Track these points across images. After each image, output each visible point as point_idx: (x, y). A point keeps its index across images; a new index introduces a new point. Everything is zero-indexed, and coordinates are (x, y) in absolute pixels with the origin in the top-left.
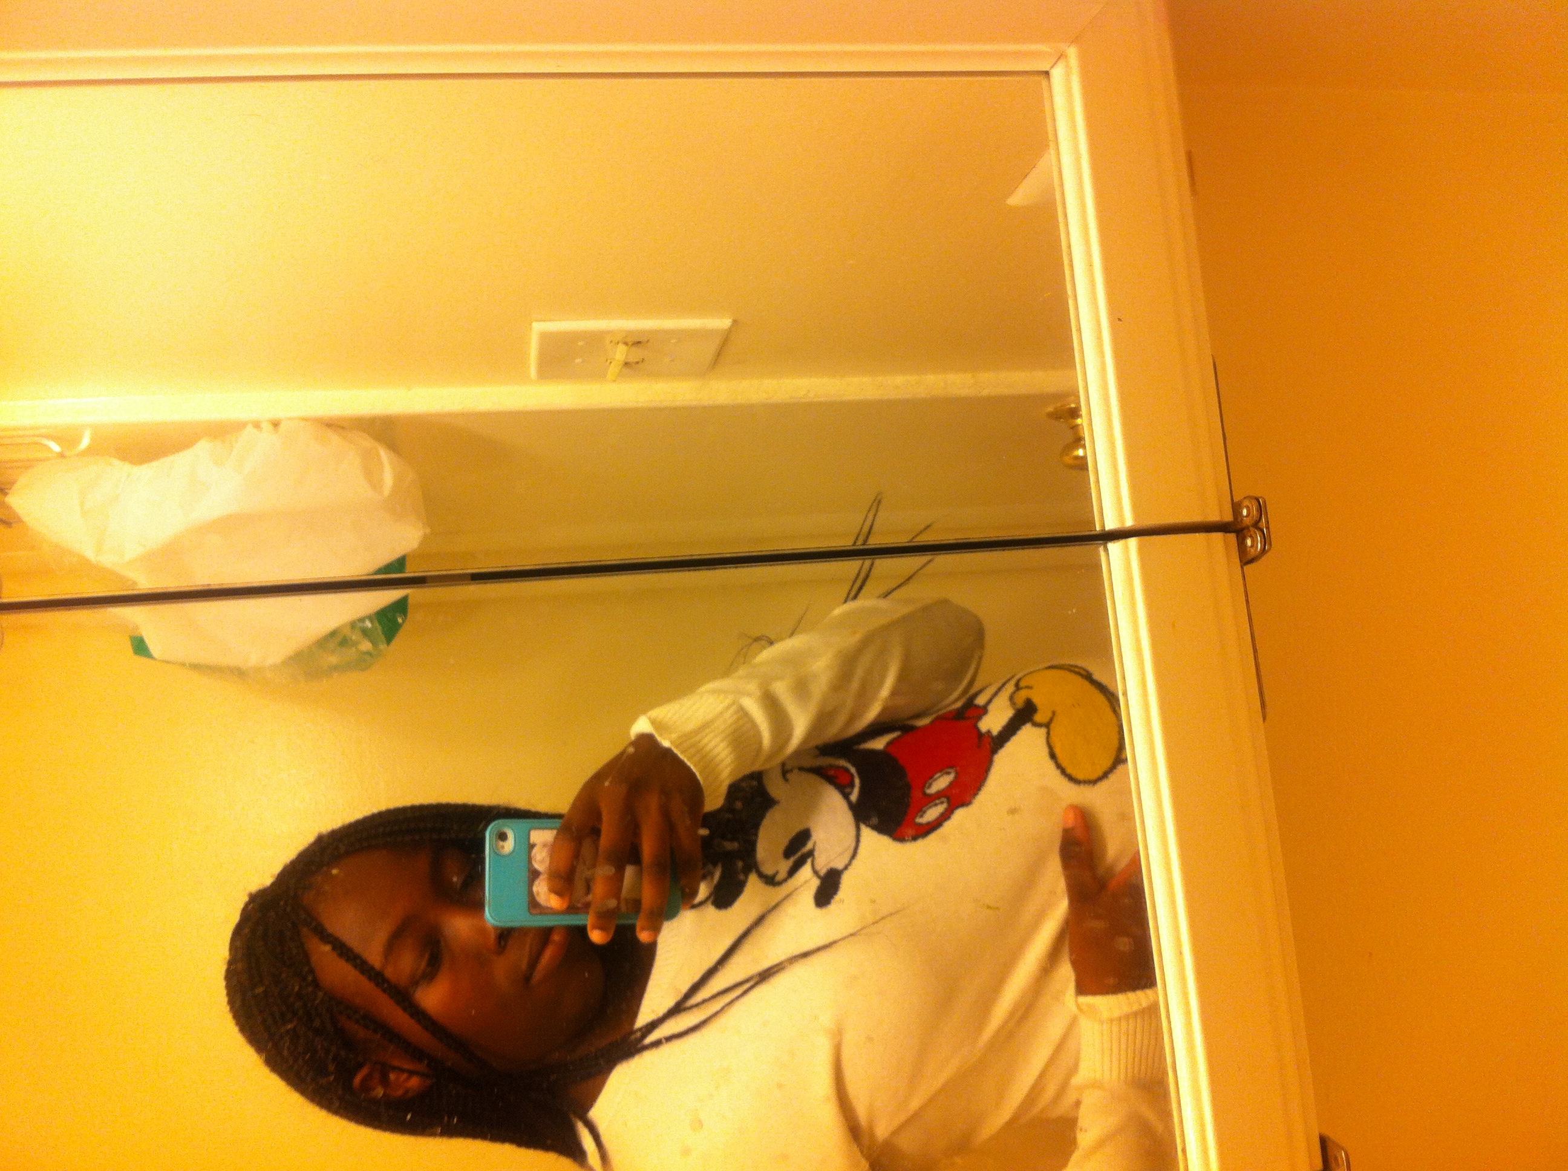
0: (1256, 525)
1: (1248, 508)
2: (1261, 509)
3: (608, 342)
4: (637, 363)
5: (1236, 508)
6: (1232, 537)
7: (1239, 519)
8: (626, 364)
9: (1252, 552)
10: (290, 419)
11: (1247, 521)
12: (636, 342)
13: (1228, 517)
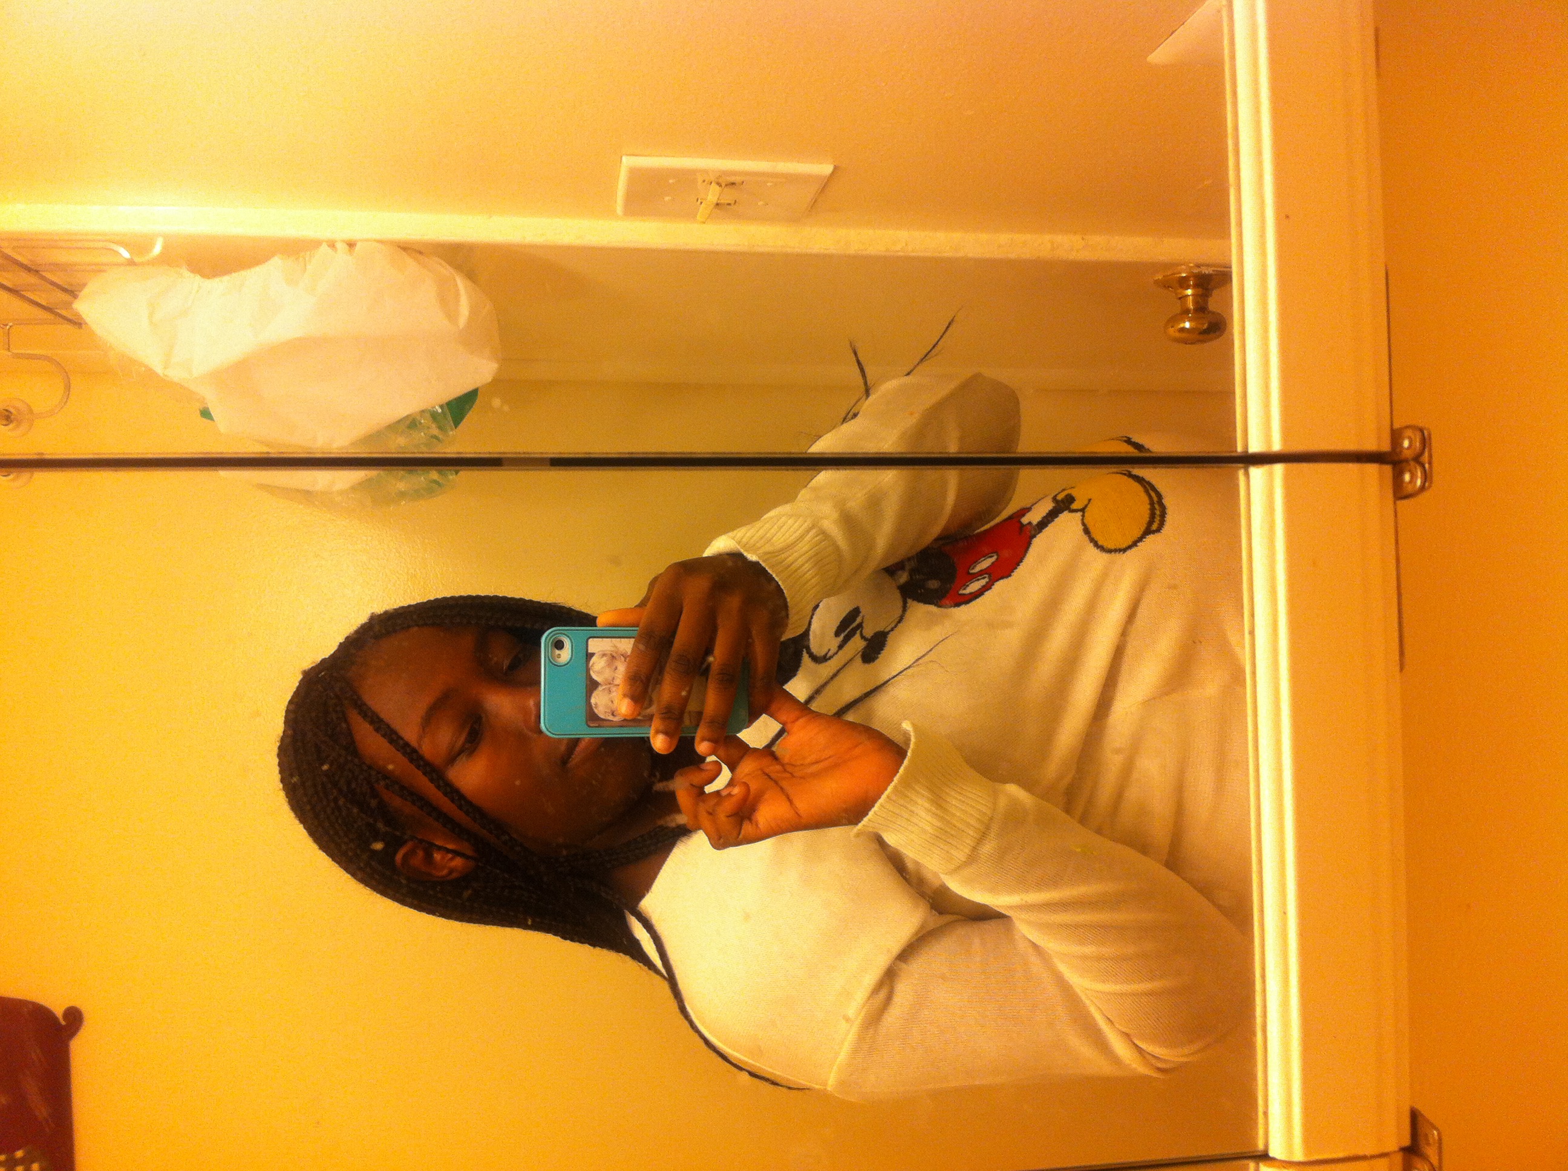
0: (1417, 459)
1: (1410, 438)
2: (1425, 442)
3: (700, 180)
4: (729, 204)
5: (1396, 436)
6: (1388, 469)
7: (1398, 450)
8: (717, 204)
9: (1410, 489)
10: (367, 240)
11: (1408, 454)
12: (729, 183)
13: (1385, 447)
